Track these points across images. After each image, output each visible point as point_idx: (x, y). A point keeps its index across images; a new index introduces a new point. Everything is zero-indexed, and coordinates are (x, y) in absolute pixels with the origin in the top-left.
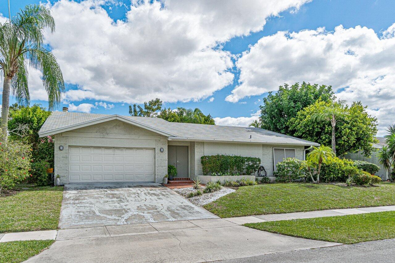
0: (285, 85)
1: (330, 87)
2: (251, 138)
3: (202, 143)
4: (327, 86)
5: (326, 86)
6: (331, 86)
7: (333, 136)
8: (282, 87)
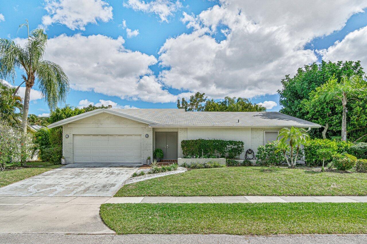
0: (305, 66)
1: (357, 62)
2: (238, 122)
3: (186, 129)
4: (355, 62)
5: (353, 62)
6: (359, 61)
7: (344, 116)
8: (301, 69)
